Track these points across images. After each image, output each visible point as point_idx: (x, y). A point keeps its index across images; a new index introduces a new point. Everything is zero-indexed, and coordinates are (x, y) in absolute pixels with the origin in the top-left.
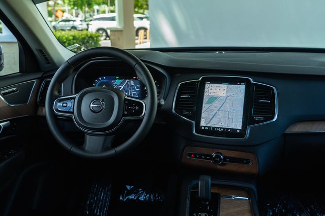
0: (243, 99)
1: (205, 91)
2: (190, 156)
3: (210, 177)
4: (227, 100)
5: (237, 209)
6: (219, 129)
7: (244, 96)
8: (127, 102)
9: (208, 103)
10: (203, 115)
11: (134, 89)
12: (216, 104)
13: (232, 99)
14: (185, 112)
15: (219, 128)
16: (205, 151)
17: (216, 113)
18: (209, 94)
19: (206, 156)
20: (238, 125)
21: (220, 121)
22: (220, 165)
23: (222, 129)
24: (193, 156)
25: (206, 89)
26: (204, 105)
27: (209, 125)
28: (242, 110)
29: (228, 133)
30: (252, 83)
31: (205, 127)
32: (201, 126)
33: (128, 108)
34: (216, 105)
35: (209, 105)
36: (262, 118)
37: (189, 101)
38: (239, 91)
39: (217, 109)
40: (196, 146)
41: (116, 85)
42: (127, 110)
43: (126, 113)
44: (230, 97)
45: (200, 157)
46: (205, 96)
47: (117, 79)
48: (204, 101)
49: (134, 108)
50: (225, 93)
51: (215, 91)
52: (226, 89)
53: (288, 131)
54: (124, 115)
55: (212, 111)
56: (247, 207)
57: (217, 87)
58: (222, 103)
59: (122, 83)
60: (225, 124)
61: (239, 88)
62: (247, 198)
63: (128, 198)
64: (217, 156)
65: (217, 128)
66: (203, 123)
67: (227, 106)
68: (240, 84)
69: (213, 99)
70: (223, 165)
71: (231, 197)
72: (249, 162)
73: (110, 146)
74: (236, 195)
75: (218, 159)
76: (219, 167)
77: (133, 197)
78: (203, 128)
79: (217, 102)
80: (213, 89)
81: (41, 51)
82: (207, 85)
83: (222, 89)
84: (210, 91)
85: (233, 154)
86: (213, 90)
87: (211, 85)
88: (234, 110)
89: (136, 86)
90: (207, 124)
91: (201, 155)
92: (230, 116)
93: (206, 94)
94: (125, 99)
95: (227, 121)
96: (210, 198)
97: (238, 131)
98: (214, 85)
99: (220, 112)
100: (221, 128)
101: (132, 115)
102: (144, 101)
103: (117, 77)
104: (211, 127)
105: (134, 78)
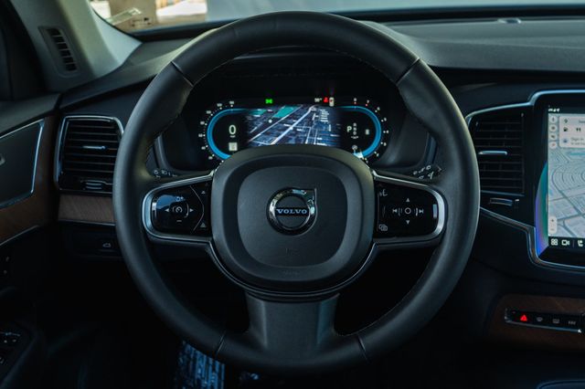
1: (550, 138)
2: (517, 319)
8: (383, 194)
14: (498, 200)
18: (562, 145)
19: (564, 318)
24: (524, 318)
25: (551, 130)
27: (572, 235)
31: (560, 239)
32: (550, 238)
33: (389, 212)
43: (384, 228)
45: (547, 322)
46: (549, 151)
49: (408, 211)
51: (578, 135)
54: (378, 235)
57: (581, 122)
66: (553, 228)
78: (555, 242)
80: (572, 129)
81: (54, 32)
82: (552, 118)
84: (563, 135)
86: (572, 132)
87: (563, 117)
93: (551, 145)
98: (574, 118)
102: (439, 188)
103: (269, 101)
104: (577, 239)
105: (317, 100)
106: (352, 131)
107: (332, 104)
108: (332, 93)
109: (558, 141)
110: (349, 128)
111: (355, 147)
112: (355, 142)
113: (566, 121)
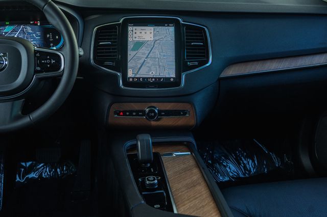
0: (173, 42)
1: (129, 36)
2: (119, 114)
3: (150, 136)
4: (155, 45)
5: (182, 166)
6: (150, 80)
7: (174, 39)
8: (38, 55)
9: (133, 50)
10: (130, 65)
11: (33, 37)
12: (144, 50)
13: (161, 43)
14: (107, 63)
15: (149, 78)
16: (136, 106)
17: (145, 61)
18: (134, 39)
19: (137, 112)
20: (171, 73)
21: (150, 70)
22: (155, 120)
23: (153, 80)
24: (121, 114)
25: (130, 33)
26: (129, 53)
27: (138, 76)
28: (174, 55)
29: (160, 83)
30: (182, 24)
31: (133, 78)
32: (129, 78)
33: (40, 62)
34: (143, 52)
35: (135, 53)
36: (196, 63)
37: (109, 49)
38: (168, 33)
39: (146, 56)
40: (125, 102)
41: (6, 33)
42: (41, 65)
43: (39, 68)
44: (158, 41)
45: (131, 114)
46: (129, 42)
47: (7, 25)
48: (129, 47)
49: (48, 61)
50: (152, 38)
51: (140, 35)
52: (152, 31)
53: (223, 75)
54: (36, 72)
55: (139, 58)
56: (192, 162)
57: (141, 30)
58: (150, 49)
59: (14, 31)
60: (156, 73)
61: (167, 30)
62: (190, 153)
63: (28, 178)
64: (151, 111)
65: (147, 78)
66: (130, 74)
67: (157, 52)
68: (168, 26)
69: (139, 45)
70: (158, 120)
71: (171, 154)
72: (186, 113)
73: (20, 113)
74: (177, 151)
75: (153, 114)
76: (153, 123)
77: (34, 176)
78: (131, 80)
79: (144, 48)
80: (138, 32)
82: (130, 28)
83: (148, 32)
84: (134, 35)
85: (168, 106)
86: (138, 34)
87: (134, 28)
88: (164, 56)
89: (35, 33)
90: (136, 74)
91: (131, 113)
92: (161, 64)
93: (130, 39)
94: (35, 50)
95: (158, 69)
96: (152, 159)
97: (172, 80)
98: (139, 28)
99: (148, 60)
100: (152, 78)
101: (48, 70)
102: (62, 53)
103: (7, 23)
104: (140, 78)
105: (32, 22)
106: (50, 37)
107: (39, 24)
108: (39, 19)
109: (132, 37)
110: (48, 36)
111: (52, 44)
112: (51, 42)
113: (136, 29)
